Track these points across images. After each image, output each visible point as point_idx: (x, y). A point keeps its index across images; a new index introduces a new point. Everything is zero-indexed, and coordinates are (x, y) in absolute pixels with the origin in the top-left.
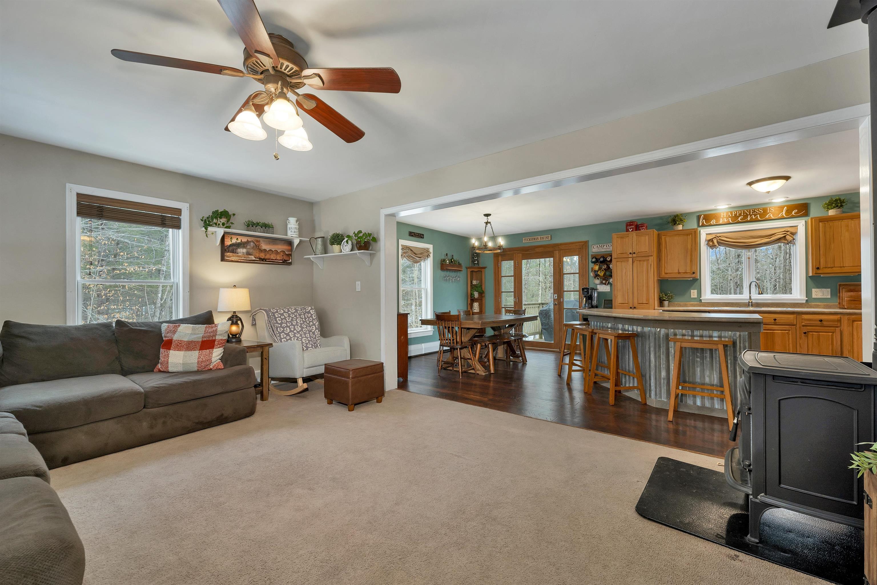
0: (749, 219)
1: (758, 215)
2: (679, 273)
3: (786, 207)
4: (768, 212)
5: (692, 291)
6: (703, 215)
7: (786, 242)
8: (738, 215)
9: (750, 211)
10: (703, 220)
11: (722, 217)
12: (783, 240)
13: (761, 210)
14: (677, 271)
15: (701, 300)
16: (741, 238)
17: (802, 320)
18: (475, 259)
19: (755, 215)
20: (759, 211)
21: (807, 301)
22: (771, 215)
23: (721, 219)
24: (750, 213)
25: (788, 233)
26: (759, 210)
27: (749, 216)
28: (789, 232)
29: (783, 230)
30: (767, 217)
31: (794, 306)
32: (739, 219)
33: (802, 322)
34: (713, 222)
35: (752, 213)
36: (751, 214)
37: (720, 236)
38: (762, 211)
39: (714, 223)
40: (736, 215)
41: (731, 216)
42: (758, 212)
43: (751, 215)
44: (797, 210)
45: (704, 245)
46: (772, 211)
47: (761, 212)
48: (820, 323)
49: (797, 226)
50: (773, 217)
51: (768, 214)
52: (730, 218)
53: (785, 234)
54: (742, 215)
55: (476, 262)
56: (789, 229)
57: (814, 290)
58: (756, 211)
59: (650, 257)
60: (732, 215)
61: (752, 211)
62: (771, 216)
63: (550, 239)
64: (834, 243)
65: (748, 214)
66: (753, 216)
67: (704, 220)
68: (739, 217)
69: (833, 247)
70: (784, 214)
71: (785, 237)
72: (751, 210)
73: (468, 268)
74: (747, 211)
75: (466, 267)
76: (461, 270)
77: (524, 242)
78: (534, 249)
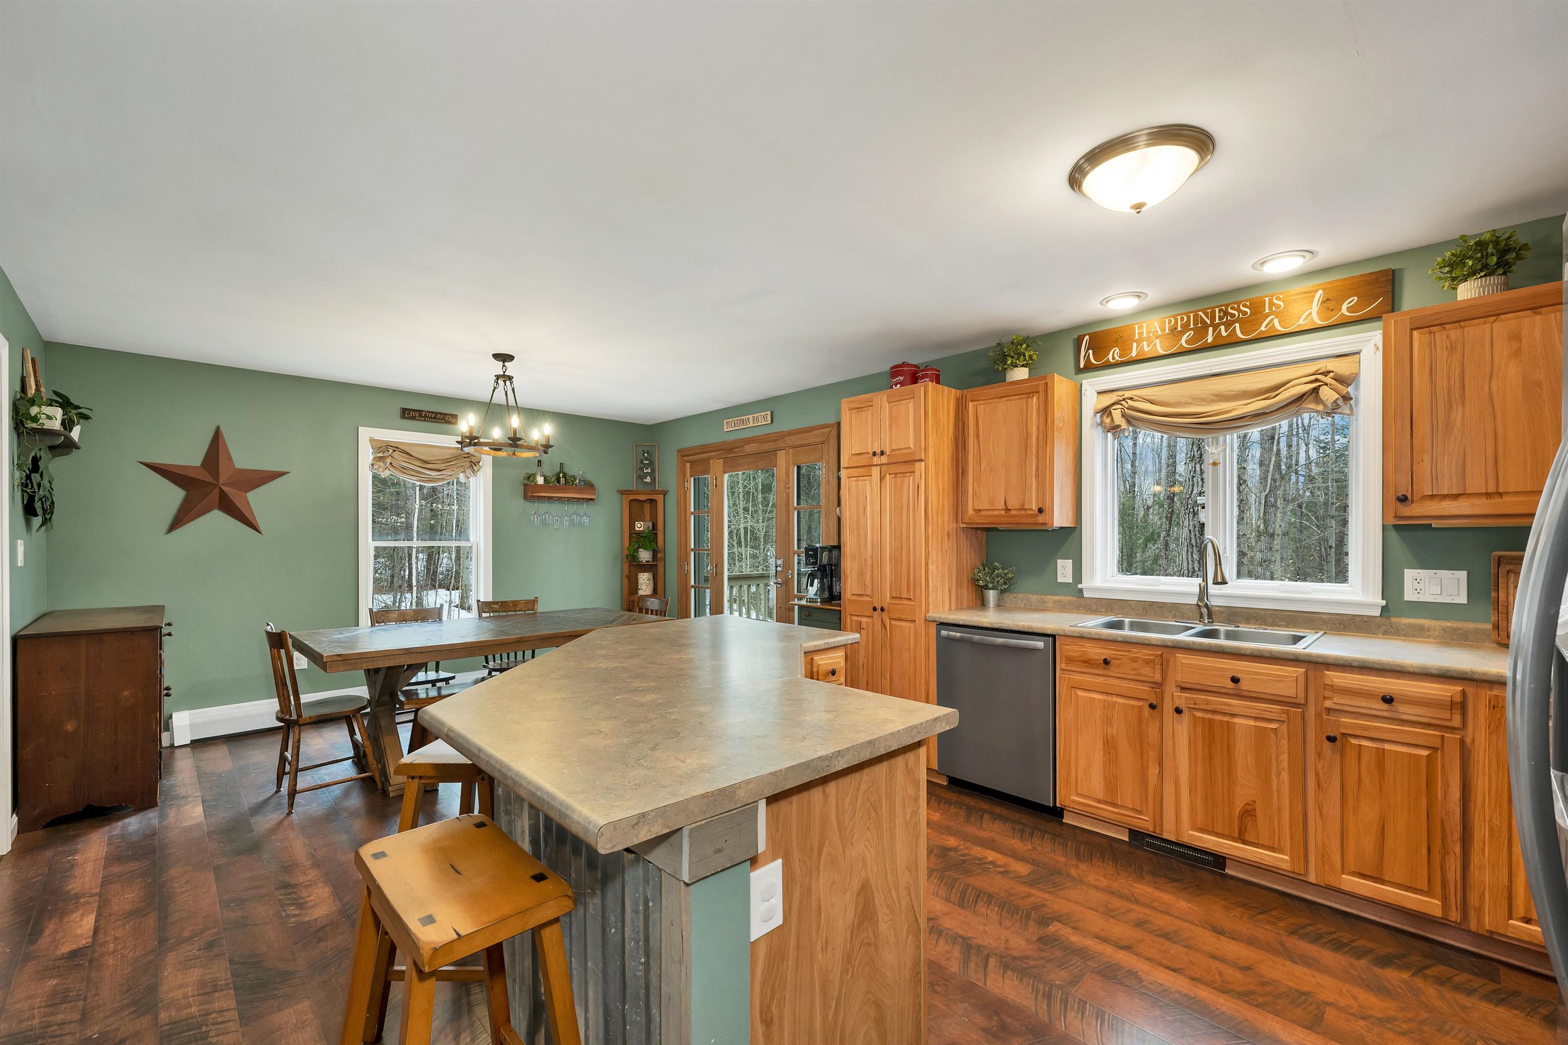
0: (1210, 339)
1: (1237, 325)
2: (1007, 510)
3: (1320, 292)
4: (1267, 311)
5: (1060, 562)
6: (1087, 337)
7: (1320, 408)
8: (1179, 329)
9: (1213, 312)
10: (1088, 349)
11: (1137, 337)
12: (1310, 403)
13: (1245, 306)
14: (1002, 506)
15: (1081, 590)
16: (1190, 401)
17: (1324, 688)
18: (645, 471)
19: (1228, 325)
20: (1239, 311)
21: (1384, 609)
22: (1276, 321)
23: (1135, 344)
24: (1213, 319)
25: (1328, 380)
26: (1239, 307)
27: (1211, 329)
28: (1332, 374)
29: (1313, 368)
30: (1263, 328)
31: (1340, 624)
32: (1183, 342)
33: (1325, 698)
34: (1114, 355)
35: (1221, 318)
36: (1217, 321)
37: (1131, 399)
38: (1248, 310)
39: (1117, 358)
40: (1173, 330)
41: (1160, 333)
42: (1236, 313)
43: (1216, 327)
44: (1356, 298)
45: (1092, 427)
46: (1278, 306)
47: (1245, 313)
48: (1385, 706)
49: (1358, 353)
50: (1280, 329)
51: (1267, 317)
52: (1158, 341)
53: (1317, 380)
54: (1192, 326)
55: (648, 480)
56: (1330, 365)
57: (1410, 574)
58: (1230, 310)
59: (917, 464)
60: (1163, 330)
61: (1220, 311)
62: (1274, 326)
63: (769, 422)
64: (1463, 404)
65: (1208, 322)
66: (1222, 327)
67: (1091, 351)
68: (1182, 333)
69: (1459, 423)
70: (1315, 315)
71: (1316, 390)
72: (1217, 310)
73: (623, 493)
74: (1206, 314)
75: (619, 491)
76: (591, 499)
77: (725, 430)
78: (742, 446)
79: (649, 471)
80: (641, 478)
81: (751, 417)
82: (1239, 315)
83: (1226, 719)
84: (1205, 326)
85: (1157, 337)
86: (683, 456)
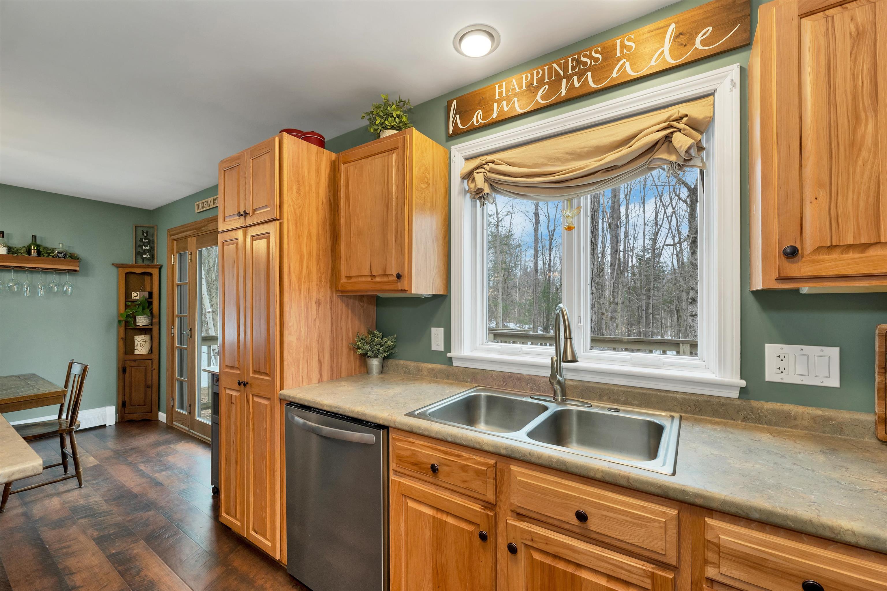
0: (564, 92)
1: (589, 74)
2: (373, 276)
3: (673, 26)
4: (618, 54)
5: (434, 330)
6: (455, 102)
7: (673, 158)
8: (535, 84)
9: (567, 62)
10: (456, 114)
11: (497, 97)
12: (662, 153)
13: (597, 52)
14: (367, 272)
15: (451, 359)
16: (546, 162)
17: (706, 546)
18: (144, 248)
19: (581, 75)
20: (591, 57)
21: (743, 391)
22: (627, 65)
23: (495, 104)
24: (566, 70)
25: (681, 126)
26: (591, 53)
27: (564, 81)
28: (685, 119)
29: (665, 114)
30: (614, 75)
31: (696, 406)
32: (539, 98)
33: (706, 562)
34: (478, 118)
35: (573, 68)
36: (570, 72)
37: (493, 162)
38: (600, 56)
39: (480, 121)
40: (530, 85)
41: (518, 90)
42: (588, 60)
43: (569, 78)
44: (711, 28)
45: (459, 193)
46: (629, 48)
47: (596, 60)
49: (712, 94)
50: (633, 74)
51: (618, 61)
52: (516, 99)
53: (671, 127)
54: (547, 80)
55: (147, 256)
56: (683, 109)
57: (771, 350)
58: (583, 59)
60: (521, 87)
61: (573, 60)
62: (625, 70)
64: (876, 112)
65: (562, 73)
66: (575, 78)
67: (458, 116)
68: (538, 88)
69: (869, 140)
70: (667, 54)
71: (668, 138)
72: (570, 59)
73: (118, 266)
74: (559, 65)
75: (113, 264)
76: (75, 271)
77: (197, 212)
78: (206, 225)
79: (148, 248)
80: (139, 254)
81: (212, 198)
82: (591, 63)
83: (570, 569)
84: (559, 79)
85: (516, 95)
86: (171, 236)
